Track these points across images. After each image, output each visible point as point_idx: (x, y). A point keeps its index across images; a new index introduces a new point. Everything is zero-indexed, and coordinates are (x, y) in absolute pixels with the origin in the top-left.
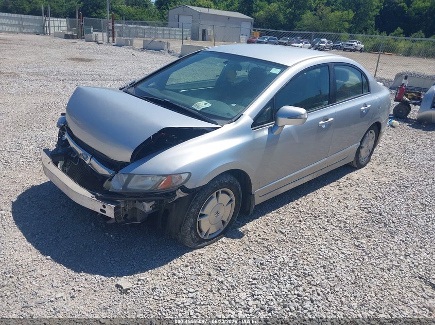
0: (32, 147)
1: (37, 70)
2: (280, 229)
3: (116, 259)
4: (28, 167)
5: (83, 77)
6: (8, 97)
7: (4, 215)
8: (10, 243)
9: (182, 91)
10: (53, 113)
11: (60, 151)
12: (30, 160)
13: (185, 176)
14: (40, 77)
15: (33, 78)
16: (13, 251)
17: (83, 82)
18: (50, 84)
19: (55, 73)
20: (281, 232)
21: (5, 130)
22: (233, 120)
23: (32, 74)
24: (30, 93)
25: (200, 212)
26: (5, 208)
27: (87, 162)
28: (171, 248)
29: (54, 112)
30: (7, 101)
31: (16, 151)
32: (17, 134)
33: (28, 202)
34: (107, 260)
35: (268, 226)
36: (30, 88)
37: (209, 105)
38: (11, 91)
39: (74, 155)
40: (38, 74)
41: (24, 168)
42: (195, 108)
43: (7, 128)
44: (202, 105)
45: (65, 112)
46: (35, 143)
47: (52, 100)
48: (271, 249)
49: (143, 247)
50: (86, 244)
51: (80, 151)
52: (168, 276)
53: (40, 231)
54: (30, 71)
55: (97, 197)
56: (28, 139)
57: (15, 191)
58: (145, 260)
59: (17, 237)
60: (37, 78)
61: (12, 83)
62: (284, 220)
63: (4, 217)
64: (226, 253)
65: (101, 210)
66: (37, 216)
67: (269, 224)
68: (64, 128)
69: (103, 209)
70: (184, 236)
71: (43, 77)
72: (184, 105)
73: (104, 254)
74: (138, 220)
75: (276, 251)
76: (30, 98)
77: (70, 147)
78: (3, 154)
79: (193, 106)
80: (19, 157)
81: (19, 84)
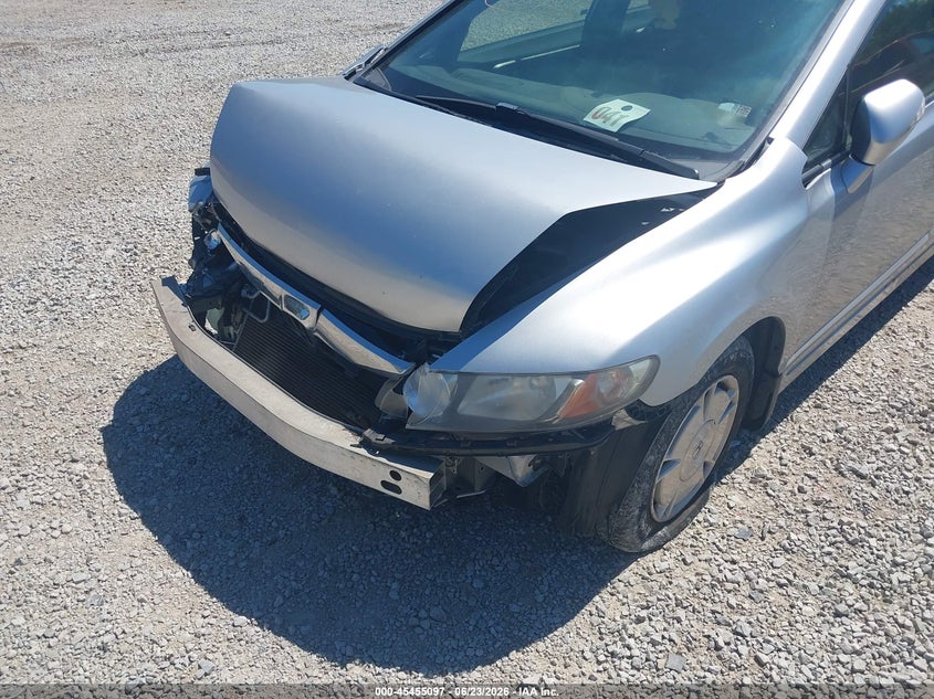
0: (110, 252)
1: (75, 32)
2: (850, 464)
3: (435, 612)
4: (115, 315)
5: (189, 40)
6: (20, 109)
7: (86, 478)
8: (122, 576)
9: (499, 66)
10: (140, 147)
11: (207, 283)
12: (115, 293)
13: (641, 369)
14: (87, 51)
15: (69, 54)
16: (136, 603)
17: (192, 53)
18: (114, 67)
19: (119, 36)
20: (855, 472)
21: (32, 207)
22: (745, 158)
23: (64, 43)
24: (72, 94)
25: (665, 460)
26: (82, 453)
27: (307, 324)
28: (574, 558)
29: (141, 143)
30: (20, 123)
31: (74, 268)
32: (64, 215)
33: (139, 429)
34: (407, 616)
35: (811, 454)
36: (70, 82)
37: (638, 112)
38: (26, 93)
39: (251, 294)
40: (80, 42)
41: (105, 319)
42: (598, 123)
43: (36, 200)
44: (617, 113)
45: (205, 163)
46: (116, 240)
47: (129, 110)
48: (856, 535)
49: (495, 561)
50: (332, 561)
51: (276, 289)
52: (599, 663)
53: (193, 526)
54: (59, 34)
55: (365, 444)
56: (96, 228)
57: (98, 394)
58: (515, 608)
59: (136, 553)
60: (79, 53)
61: (23, 72)
62: (846, 429)
63: (86, 486)
64: (734, 562)
65: (384, 484)
66: (173, 473)
67: (815, 449)
68: (209, 213)
69: (393, 481)
70: (620, 531)
71: (92, 48)
72: (556, 116)
73: (393, 595)
74: (477, 487)
75: (873, 542)
76: (76, 107)
77: (232, 266)
78: (42, 277)
79: (588, 119)
80: (84, 287)
81: (40, 73)
